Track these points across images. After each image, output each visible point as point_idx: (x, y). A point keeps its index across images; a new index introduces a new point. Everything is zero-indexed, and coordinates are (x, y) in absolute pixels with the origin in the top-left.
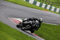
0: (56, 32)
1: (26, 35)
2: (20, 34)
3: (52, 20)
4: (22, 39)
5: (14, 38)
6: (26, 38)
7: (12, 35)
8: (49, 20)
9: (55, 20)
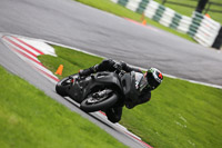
0: (169, 104)
1: (57, 104)
2: (37, 98)
3: (158, 57)
4: (44, 116)
5: (12, 110)
6: (57, 115)
7: (7, 100)
8: (149, 59)
9: (169, 60)
